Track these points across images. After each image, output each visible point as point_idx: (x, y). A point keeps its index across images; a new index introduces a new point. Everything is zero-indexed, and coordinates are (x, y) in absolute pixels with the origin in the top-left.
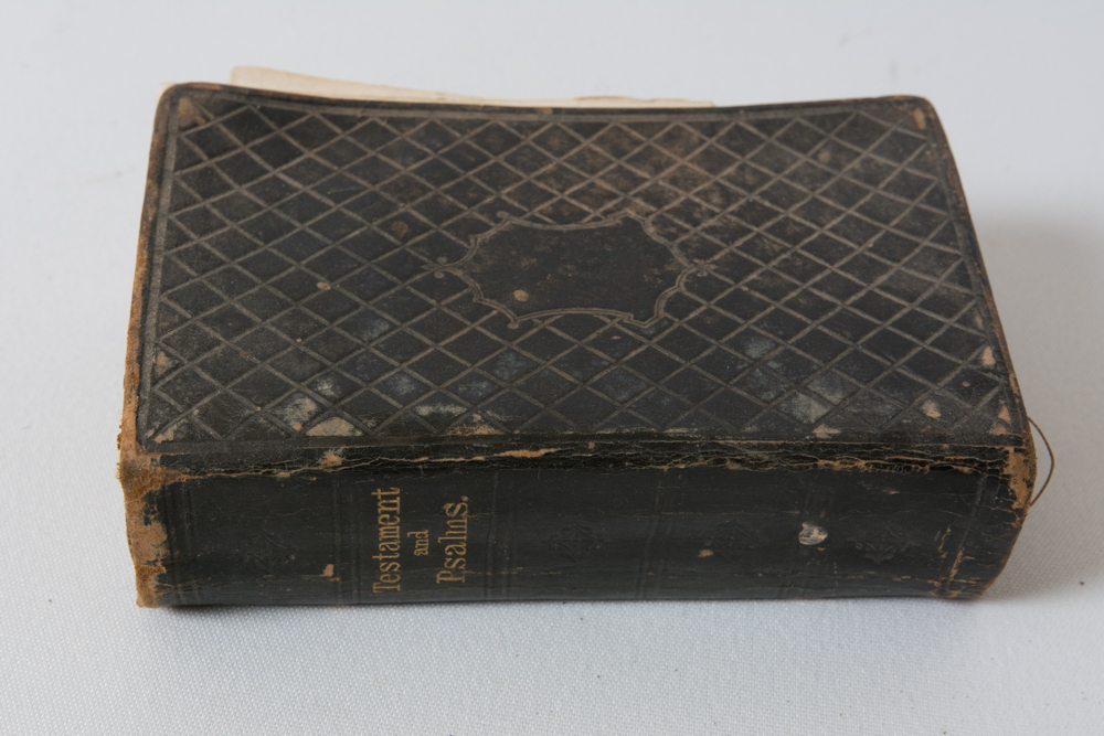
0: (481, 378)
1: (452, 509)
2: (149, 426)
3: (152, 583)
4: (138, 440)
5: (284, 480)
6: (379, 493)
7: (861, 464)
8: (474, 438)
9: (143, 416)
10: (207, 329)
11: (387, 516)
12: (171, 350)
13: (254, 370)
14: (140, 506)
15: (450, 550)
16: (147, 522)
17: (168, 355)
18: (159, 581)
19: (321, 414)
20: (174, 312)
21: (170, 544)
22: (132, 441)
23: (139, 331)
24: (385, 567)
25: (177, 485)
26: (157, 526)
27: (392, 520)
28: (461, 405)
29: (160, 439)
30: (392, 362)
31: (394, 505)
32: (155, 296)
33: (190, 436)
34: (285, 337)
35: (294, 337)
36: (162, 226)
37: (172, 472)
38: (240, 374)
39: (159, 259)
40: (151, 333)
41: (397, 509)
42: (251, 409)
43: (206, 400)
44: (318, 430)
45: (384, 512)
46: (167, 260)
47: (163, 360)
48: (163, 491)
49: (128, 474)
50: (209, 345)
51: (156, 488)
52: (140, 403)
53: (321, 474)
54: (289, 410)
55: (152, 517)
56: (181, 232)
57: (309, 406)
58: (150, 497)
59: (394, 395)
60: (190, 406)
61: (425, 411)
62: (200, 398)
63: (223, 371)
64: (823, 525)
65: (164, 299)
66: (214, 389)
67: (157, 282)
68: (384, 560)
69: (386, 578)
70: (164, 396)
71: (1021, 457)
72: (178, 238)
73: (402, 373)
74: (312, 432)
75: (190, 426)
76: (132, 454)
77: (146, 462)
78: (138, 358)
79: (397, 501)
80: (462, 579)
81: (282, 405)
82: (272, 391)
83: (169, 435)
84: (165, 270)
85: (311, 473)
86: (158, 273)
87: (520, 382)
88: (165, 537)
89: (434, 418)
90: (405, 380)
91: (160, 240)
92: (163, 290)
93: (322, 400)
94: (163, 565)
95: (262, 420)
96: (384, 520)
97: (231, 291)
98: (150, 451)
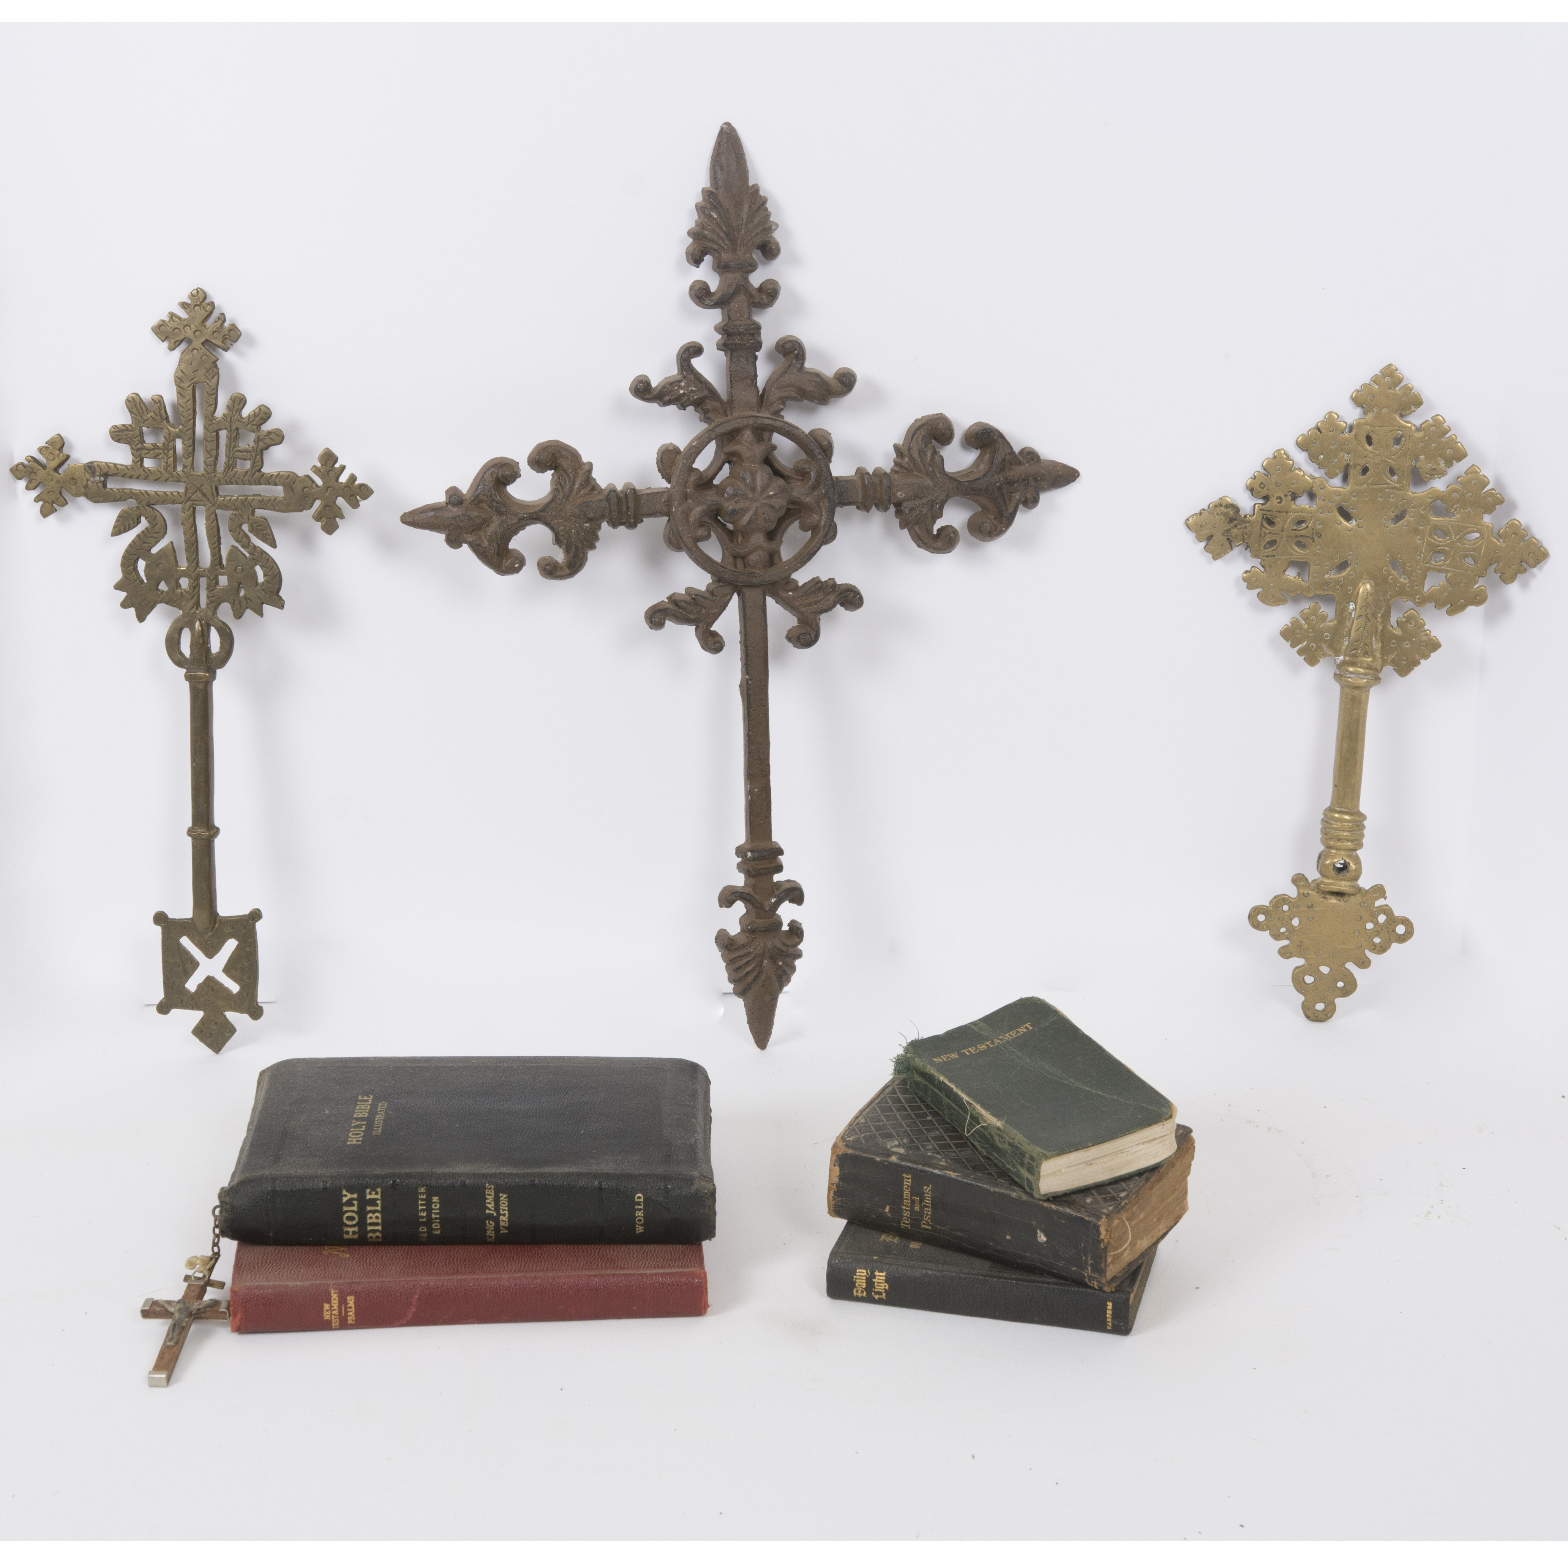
0: (955, 1152)
1: (926, 1189)
2: (847, 1135)
4: (842, 1138)
5: (878, 1162)
6: (905, 1175)
7: (1053, 1206)
8: (938, 1165)
9: (847, 1132)
10: (883, 1117)
11: (906, 1186)
12: (867, 1119)
13: (888, 1131)
14: (835, 1158)
15: (926, 1211)
16: (835, 1165)
17: (866, 1120)
19: (899, 1146)
20: (876, 1110)
21: (842, 1177)
22: (840, 1138)
23: (861, 1112)
24: (905, 1213)
25: (846, 1154)
26: (837, 1168)
27: (908, 1189)
28: (941, 1155)
29: (847, 1139)
30: (932, 1141)
31: (909, 1182)
32: (873, 1105)
33: (857, 1141)
34: (905, 1126)
35: (908, 1126)
36: (890, 1089)
37: (847, 1149)
38: (883, 1130)
39: (882, 1096)
40: (865, 1113)
41: (909, 1184)
42: (880, 1140)
43: (868, 1134)
44: (895, 1150)
45: (906, 1185)
46: (885, 1097)
47: (863, 1121)
48: (842, 1155)
49: (835, 1147)
50: (879, 1120)
51: (840, 1153)
52: (849, 1129)
53: (889, 1162)
54: (889, 1142)
55: (836, 1164)
56: (896, 1091)
57: (896, 1143)
58: (838, 1156)
59: (924, 1148)
60: (862, 1134)
61: (929, 1154)
62: (866, 1132)
63: (878, 1128)
64: (1046, 1235)
65: (876, 1106)
66: (872, 1131)
67: (877, 1101)
68: (905, 1210)
69: (906, 1221)
70: (856, 1129)
71: (1107, 1220)
72: (894, 1092)
73: (932, 1144)
74: (892, 1149)
75: (858, 1138)
76: (838, 1141)
77: (841, 1144)
78: (856, 1118)
79: (910, 1181)
80: (930, 1227)
81: (889, 1141)
82: (889, 1136)
83: (851, 1139)
84: (882, 1099)
85: (886, 1161)
86: (879, 1099)
87: (966, 1157)
88: (839, 1174)
89: (932, 1157)
90: (931, 1146)
91: (887, 1091)
92: (878, 1103)
93: (901, 1143)
94: (836, 1186)
95: (880, 1143)
96: (906, 1188)
97: (898, 1110)
98: (843, 1141)
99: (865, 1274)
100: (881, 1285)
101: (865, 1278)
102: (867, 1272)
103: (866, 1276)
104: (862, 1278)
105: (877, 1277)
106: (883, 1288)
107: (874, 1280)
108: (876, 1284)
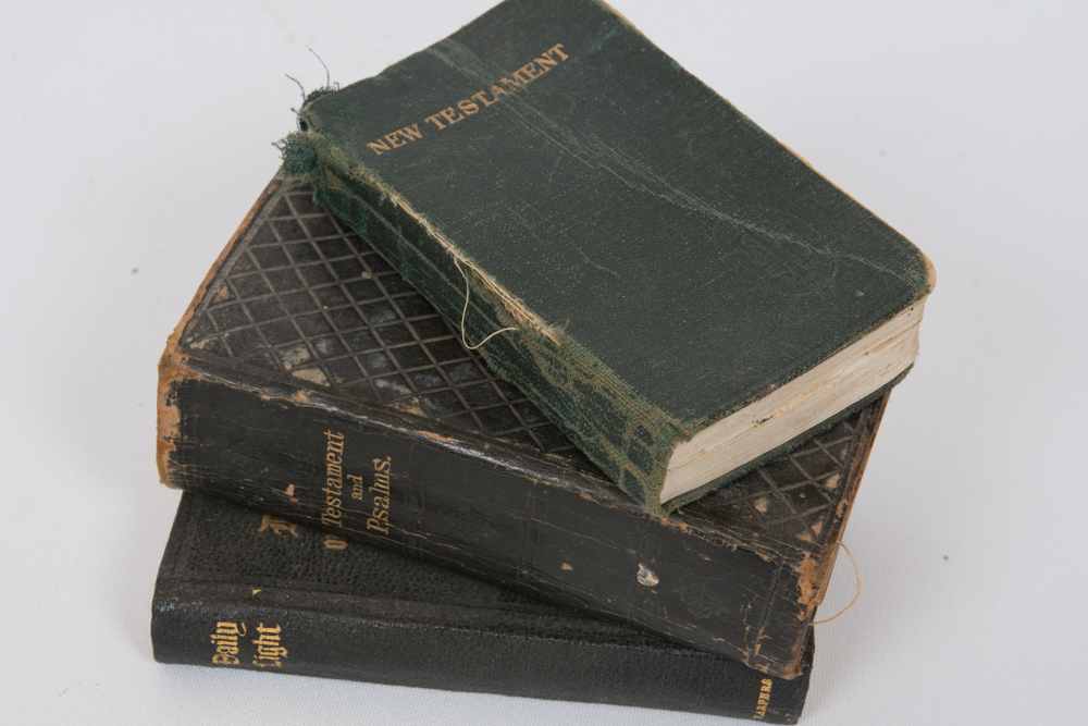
0: (437, 374)
1: (379, 465)
2: (191, 334)
3: (166, 457)
4: (180, 343)
5: (265, 402)
6: (329, 434)
7: (683, 525)
8: (406, 414)
9: (191, 326)
10: (267, 280)
11: (333, 455)
12: (233, 287)
13: (282, 318)
14: (167, 389)
15: (378, 501)
16: (168, 404)
17: (230, 290)
18: (171, 457)
19: (309, 364)
20: (250, 262)
21: (184, 427)
22: (176, 342)
23: (218, 268)
24: (330, 501)
25: (193, 382)
26: (174, 410)
27: (337, 460)
28: (410, 388)
29: (193, 346)
30: (382, 343)
31: (339, 448)
32: (243, 247)
33: (215, 349)
34: (318, 302)
35: (324, 303)
36: (275, 201)
37: (193, 371)
38: (271, 318)
39: (260, 222)
40: (227, 271)
41: (341, 451)
42: (266, 347)
43: (238, 329)
44: (302, 374)
45: (331, 451)
46: (266, 224)
47: (224, 293)
48: (183, 383)
49: (165, 364)
50: (260, 290)
51: (180, 379)
52: (194, 317)
53: (291, 405)
54: (289, 353)
55: (172, 401)
56: (287, 208)
57: (304, 355)
58: (174, 384)
59: (367, 366)
60: (225, 329)
61: (381, 384)
62: (235, 325)
63: (260, 312)
65: (248, 251)
66: (248, 322)
67: (249, 237)
68: (330, 495)
69: (331, 512)
70: (211, 317)
72: (283, 210)
73: (383, 352)
74: (296, 374)
75: (218, 343)
76: (172, 351)
77: (178, 358)
78: (208, 286)
79: (341, 445)
80: (386, 531)
81: (286, 349)
82: (285, 336)
83: (201, 345)
84: (261, 231)
85: (285, 402)
86: (254, 231)
88: (178, 421)
89: (386, 392)
90: (382, 358)
91: (269, 208)
92: (251, 243)
93: (315, 354)
94: (175, 443)
95: (267, 355)
96: (331, 457)
97: (298, 257)
98: (184, 352)
99: (236, 631)
100: (272, 649)
101: (235, 638)
102: (239, 627)
103: (236, 634)
104: (230, 638)
105: (262, 637)
106: (276, 654)
107: (256, 642)
108: (260, 648)
